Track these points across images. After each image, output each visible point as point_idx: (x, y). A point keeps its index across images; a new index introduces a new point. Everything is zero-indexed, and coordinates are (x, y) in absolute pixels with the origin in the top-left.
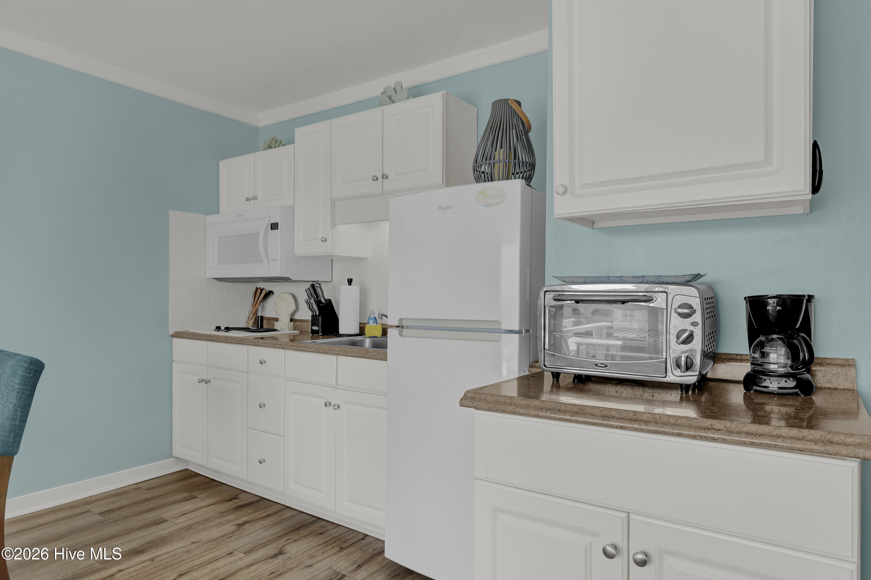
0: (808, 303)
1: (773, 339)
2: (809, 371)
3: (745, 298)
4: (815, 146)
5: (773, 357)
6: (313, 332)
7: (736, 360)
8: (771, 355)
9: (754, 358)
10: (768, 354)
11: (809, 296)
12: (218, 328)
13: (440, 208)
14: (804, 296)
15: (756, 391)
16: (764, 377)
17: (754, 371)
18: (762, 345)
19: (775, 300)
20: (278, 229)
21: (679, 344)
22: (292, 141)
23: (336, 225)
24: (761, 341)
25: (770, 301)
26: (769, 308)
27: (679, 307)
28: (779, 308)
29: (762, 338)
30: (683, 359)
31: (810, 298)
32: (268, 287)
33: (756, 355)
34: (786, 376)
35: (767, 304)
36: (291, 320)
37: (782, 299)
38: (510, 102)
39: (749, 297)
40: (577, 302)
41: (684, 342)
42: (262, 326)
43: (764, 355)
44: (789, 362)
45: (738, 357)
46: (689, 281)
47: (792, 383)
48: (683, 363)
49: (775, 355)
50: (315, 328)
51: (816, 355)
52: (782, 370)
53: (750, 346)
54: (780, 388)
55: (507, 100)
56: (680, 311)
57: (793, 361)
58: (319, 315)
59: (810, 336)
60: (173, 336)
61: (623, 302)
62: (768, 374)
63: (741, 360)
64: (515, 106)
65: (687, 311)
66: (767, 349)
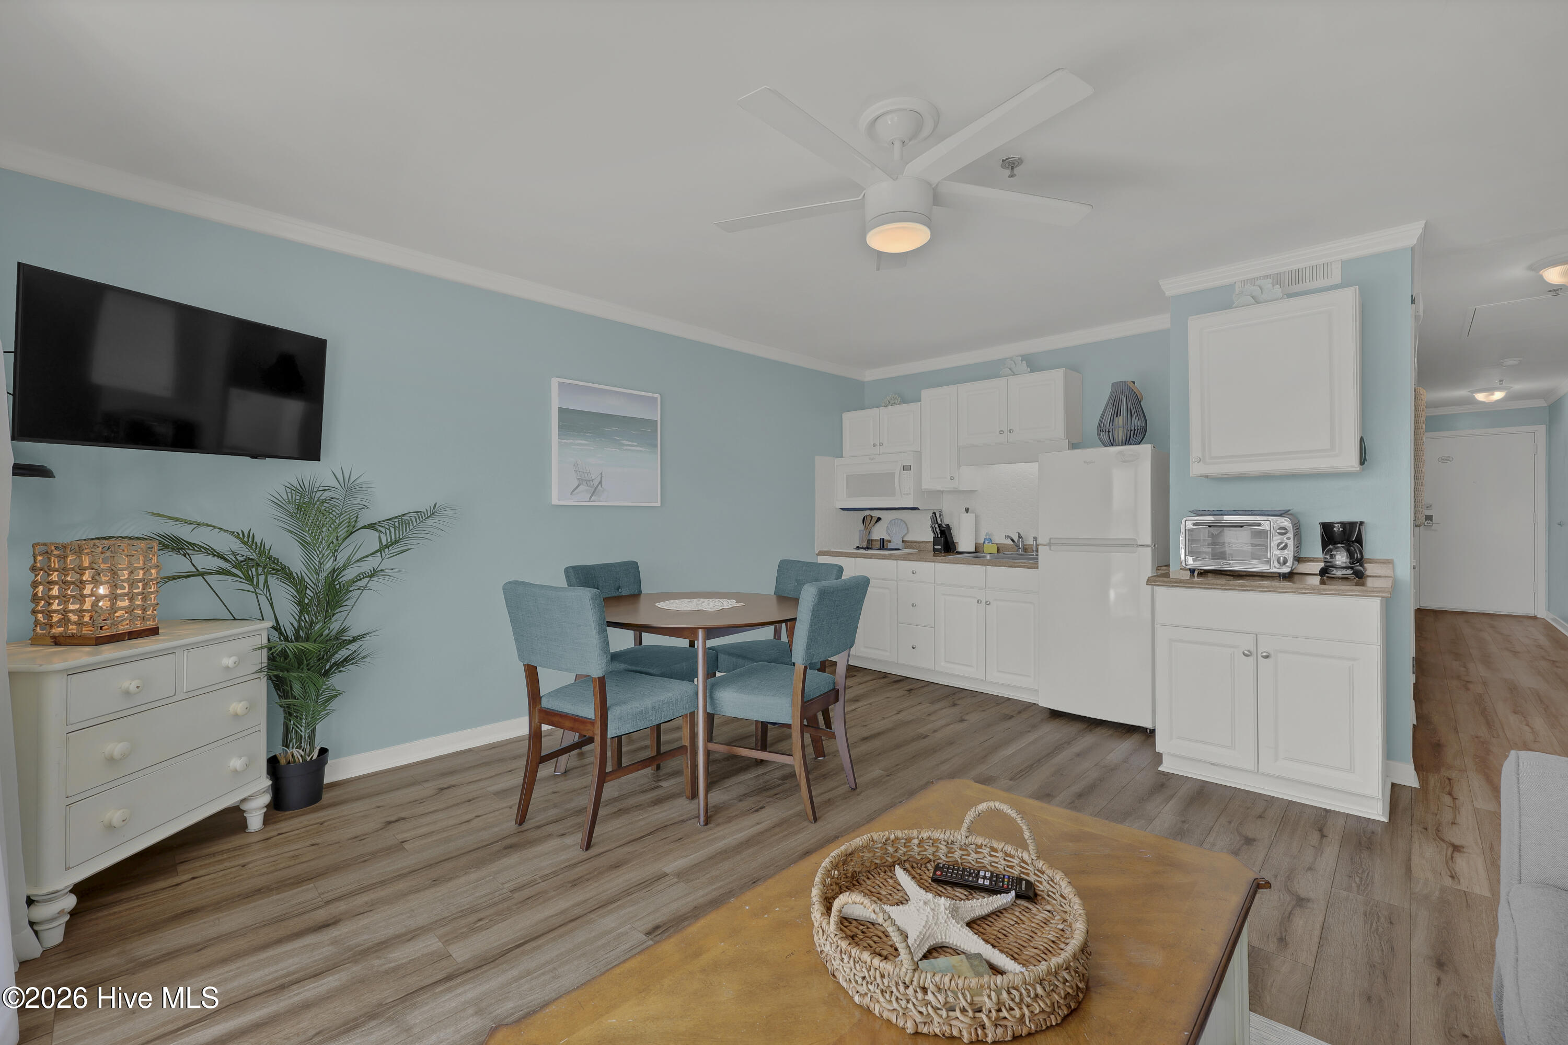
0: (1361, 526)
1: (1338, 547)
2: (1361, 565)
3: (1319, 523)
4: (1362, 440)
5: (1338, 557)
6: (935, 550)
7: (1313, 561)
8: (1337, 557)
9: (1326, 558)
10: (1335, 556)
11: (1360, 522)
12: (858, 548)
13: (1085, 462)
14: (1357, 522)
15: (1328, 577)
16: (1333, 569)
17: (1325, 566)
18: (1331, 550)
19: (1339, 525)
20: (910, 470)
21: (1279, 550)
22: (918, 400)
23: (960, 466)
24: (1330, 548)
25: (1336, 525)
26: (1334, 529)
27: (1279, 529)
28: (1341, 529)
29: (1331, 547)
30: (1282, 558)
31: (1361, 523)
32: (876, 514)
33: (1327, 557)
34: (1347, 568)
35: (1334, 527)
36: (903, 541)
37: (1343, 524)
38: (1128, 383)
39: (1322, 523)
40: (1210, 526)
41: (1282, 549)
42: (883, 547)
43: (1332, 557)
44: (1348, 560)
45: (1315, 559)
46: (1283, 514)
47: (1350, 572)
48: (1281, 561)
49: (1340, 557)
50: (938, 547)
51: (1364, 557)
52: (1344, 565)
53: (1323, 551)
54: (1342, 574)
55: (1126, 382)
56: (1278, 531)
57: (1351, 559)
58: (941, 537)
59: (1362, 546)
60: (817, 555)
61: (1242, 527)
62: (1335, 567)
63: (1317, 561)
64: (1131, 385)
65: (1283, 531)
66: (1334, 553)
